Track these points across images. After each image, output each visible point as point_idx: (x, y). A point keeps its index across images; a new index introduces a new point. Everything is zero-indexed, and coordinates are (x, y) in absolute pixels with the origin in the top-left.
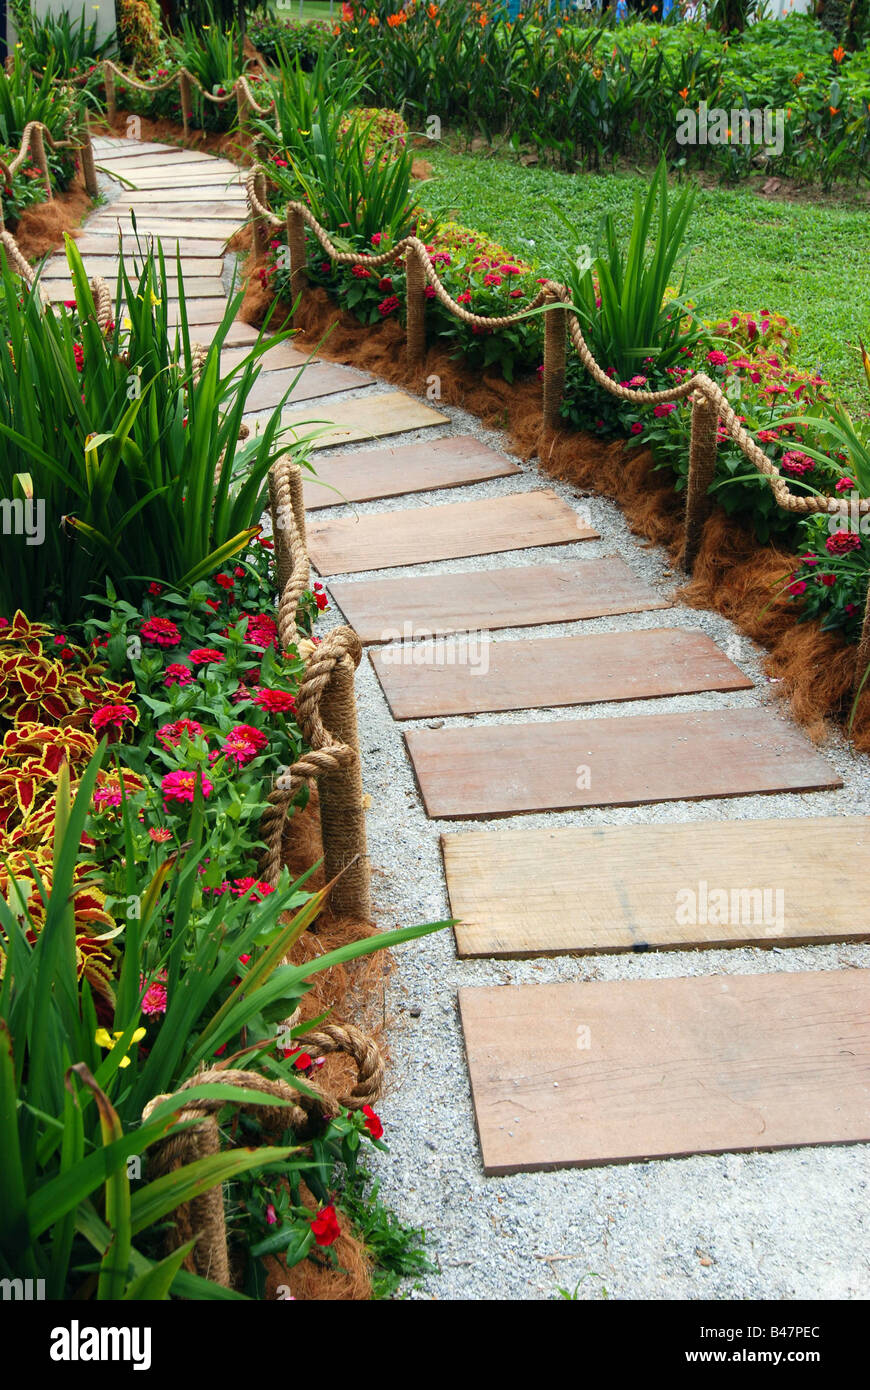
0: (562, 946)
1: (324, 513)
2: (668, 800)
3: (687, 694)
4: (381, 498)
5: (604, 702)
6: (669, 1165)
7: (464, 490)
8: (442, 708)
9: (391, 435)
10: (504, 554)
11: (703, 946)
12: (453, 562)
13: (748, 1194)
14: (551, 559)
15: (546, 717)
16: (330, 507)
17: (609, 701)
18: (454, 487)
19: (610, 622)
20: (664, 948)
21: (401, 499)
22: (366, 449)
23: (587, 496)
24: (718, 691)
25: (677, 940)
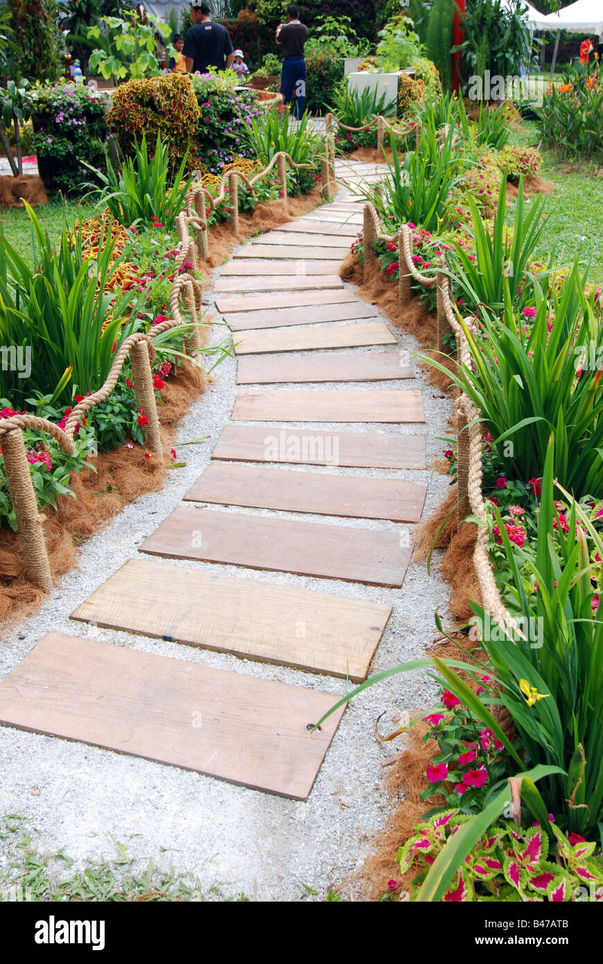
0: (125, 626)
1: (267, 386)
2: (280, 571)
3: (370, 518)
4: (309, 382)
5: (313, 513)
6: (61, 742)
7: (368, 384)
8: (214, 499)
9: (352, 347)
10: (352, 424)
11: (203, 647)
12: (317, 424)
13: (88, 770)
14: (380, 431)
15: (272, 515)
16: (274, 383)
17: (316, 514)
18: (362, 382)
19: (374, 472)
20: (179, 642)
21: (322, 384)
22: (331, 353)
23: (442, 397)
24: (392, 520)
25: (190, 639)
